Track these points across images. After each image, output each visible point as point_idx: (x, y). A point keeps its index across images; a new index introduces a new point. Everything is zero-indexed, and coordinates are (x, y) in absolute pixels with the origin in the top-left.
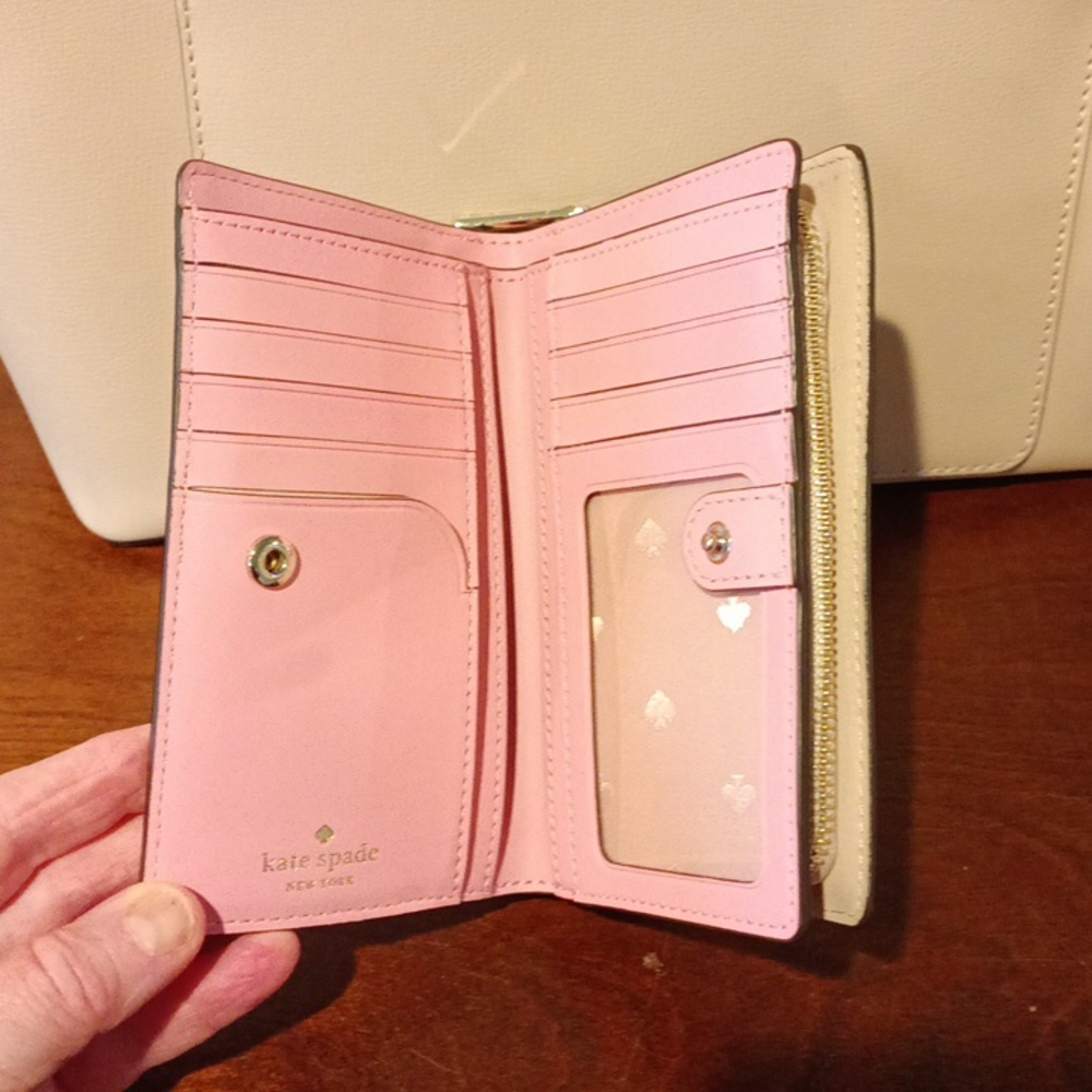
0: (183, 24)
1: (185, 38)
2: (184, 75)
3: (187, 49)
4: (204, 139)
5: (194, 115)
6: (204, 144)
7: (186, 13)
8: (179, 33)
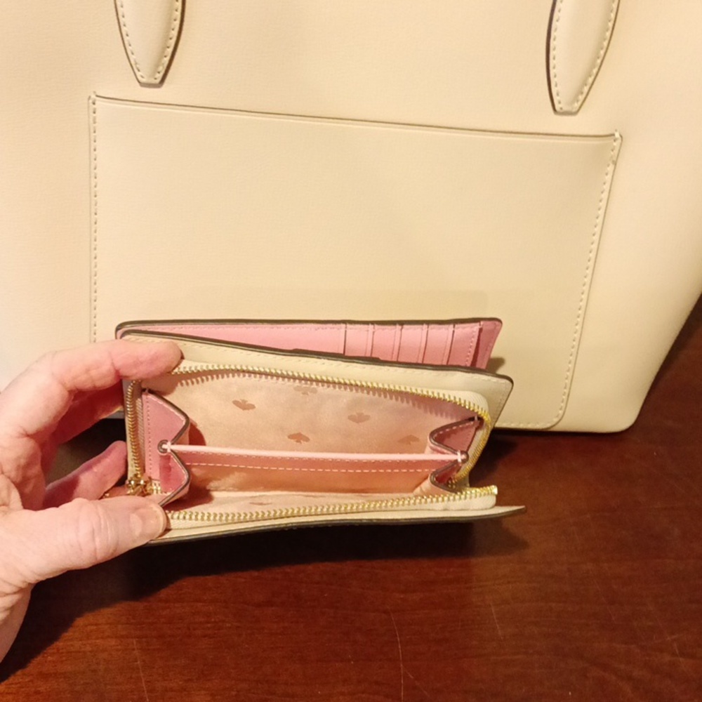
0: (92, 131)
1: (92, 139)
2: (90, 158)
3: (93, 144)
4: (98, 194)
5: (93, 181)
6: (98, 197)
7: (94, 125)
8: (90, 135)
